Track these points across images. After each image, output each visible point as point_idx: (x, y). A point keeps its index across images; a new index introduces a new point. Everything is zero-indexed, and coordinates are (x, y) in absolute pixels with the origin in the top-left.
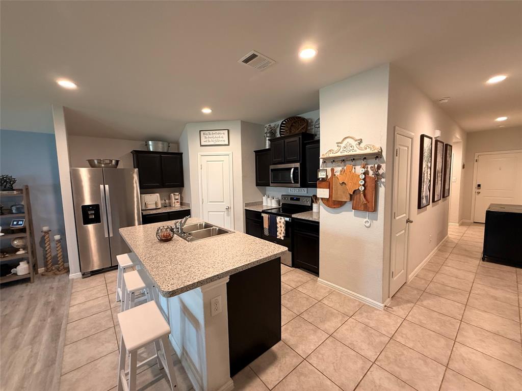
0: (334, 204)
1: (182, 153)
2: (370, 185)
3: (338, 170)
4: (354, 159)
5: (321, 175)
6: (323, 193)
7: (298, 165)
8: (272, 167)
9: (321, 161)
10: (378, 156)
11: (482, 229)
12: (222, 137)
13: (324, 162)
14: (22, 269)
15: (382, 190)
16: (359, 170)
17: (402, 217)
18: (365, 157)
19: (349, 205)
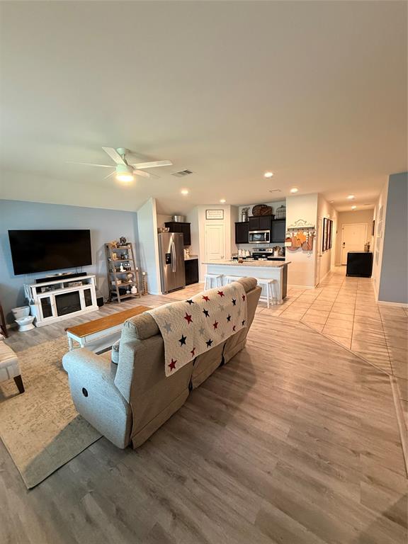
0: (294, 249)
1: (189, 224)
2: (310, 239)
3: (296, 233)
4: (303, 229)
5: (287, 236)
6: (287, 244)
7: (269, 231)
8: (250, 232)
9: (286, 230)
10: (313, 228)
11: (346, 267)
12: (219, 214)
13: (288, 230)
14: (134, 290)
15: (314, 241)
16: (305, 233)
17: (319, 254)
18: (308, 229)
19: (301, 249)
